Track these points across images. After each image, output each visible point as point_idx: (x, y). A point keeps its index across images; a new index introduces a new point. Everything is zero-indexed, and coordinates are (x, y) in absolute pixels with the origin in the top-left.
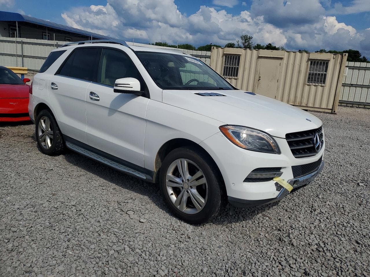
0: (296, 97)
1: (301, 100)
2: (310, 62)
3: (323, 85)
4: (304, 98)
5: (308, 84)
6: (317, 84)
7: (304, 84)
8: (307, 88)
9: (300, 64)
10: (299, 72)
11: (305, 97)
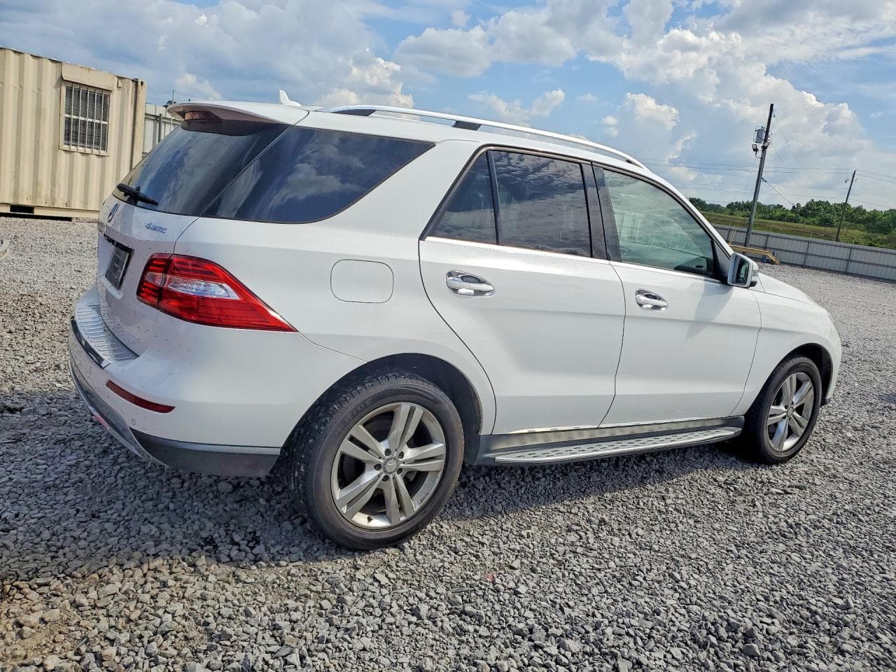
0: (36, 183)
1: (52, 191)
2: (64, 89)
3: (102, 153)
4: (60, 186)
5: (66, 147)
6: (88, 150)
7: (57, 148)
8: (63, 158)
9: (39, 90)
10: (39, 112)
11: (62, 183)
